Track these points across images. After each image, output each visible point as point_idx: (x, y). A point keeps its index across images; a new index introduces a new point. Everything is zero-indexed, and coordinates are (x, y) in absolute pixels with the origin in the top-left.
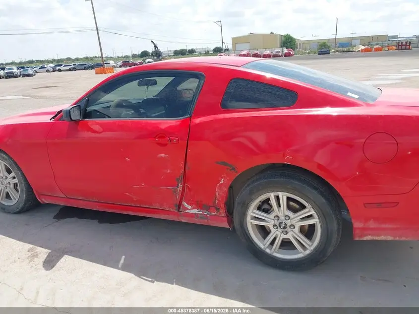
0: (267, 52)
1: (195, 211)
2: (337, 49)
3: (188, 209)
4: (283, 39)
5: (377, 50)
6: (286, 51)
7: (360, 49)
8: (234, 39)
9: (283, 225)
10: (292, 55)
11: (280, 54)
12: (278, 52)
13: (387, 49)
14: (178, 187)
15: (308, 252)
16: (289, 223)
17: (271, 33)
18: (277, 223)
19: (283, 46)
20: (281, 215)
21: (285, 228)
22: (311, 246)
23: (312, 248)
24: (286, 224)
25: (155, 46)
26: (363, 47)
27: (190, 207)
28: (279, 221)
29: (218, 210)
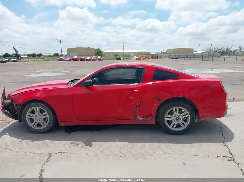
0: (89, 58)
1: (142, 119)
2: (124, 58)
3: (139, 118)
4: (96, 51)
5: (143, 59)
6: (99, 57)
7: (135, 58)
8: (68, 49)
9: (177, 118)
10: (102, 60)
11: (96, 59)
12: (94, 58)
13: (147, 58)
14: (137, 109)
15: (186, 127)
16: (179, 117)
17: (88, 47)
18: (175, 118)
19: (97, 55)
20: (177, 115)
21: (178, 119)
22: (187, 124)
23: (187, 125)
24: (178, 118)
25: (16, 51)
26: (137, 57)
27: (140, 117)
28: (176, 118)
29: (152, 116)
